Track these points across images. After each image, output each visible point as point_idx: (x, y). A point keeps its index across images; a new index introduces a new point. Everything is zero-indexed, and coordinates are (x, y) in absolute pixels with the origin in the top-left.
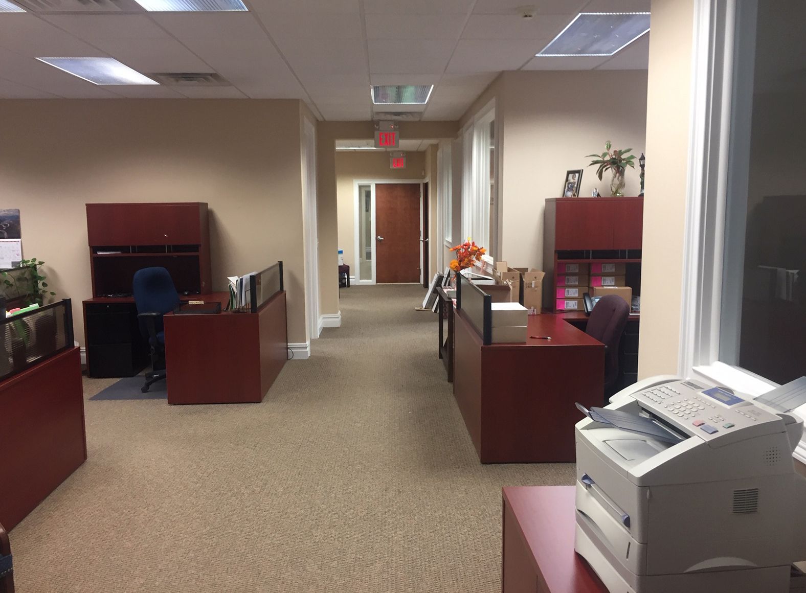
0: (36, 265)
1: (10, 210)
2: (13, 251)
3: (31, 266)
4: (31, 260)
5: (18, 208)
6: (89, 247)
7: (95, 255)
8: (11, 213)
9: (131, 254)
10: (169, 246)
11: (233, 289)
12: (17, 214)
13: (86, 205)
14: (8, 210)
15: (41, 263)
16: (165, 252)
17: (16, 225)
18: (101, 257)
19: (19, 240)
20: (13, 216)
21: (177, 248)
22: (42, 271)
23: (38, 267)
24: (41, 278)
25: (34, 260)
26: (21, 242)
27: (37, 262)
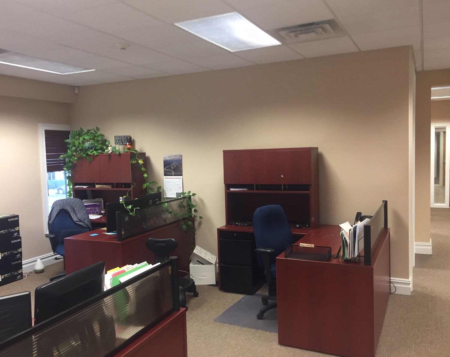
0: (190, 196)
1: (176, 155)
2: (178, 185)
3: (187, 197)
4: (187, 192)
5: (181, 154)
6: (224, 184)
7: (228, 191)
8: (177, 157)
9: (255, 191)
10: (285, 185)
11: (345, 238)
12: (181, 158)
13: (224, 151)
14: (175, 156)
15: (194, 195)
16: (282, 190)
17: (180, 166)
18: (233, 192)
19: (181, 177)
20: (178, 160)
21: (291, 187)
22: (195, 200)
23: (192, 197)
24: (193, 206)
25: (189, 192)
26: (182, 178)
27: (191, 194)
